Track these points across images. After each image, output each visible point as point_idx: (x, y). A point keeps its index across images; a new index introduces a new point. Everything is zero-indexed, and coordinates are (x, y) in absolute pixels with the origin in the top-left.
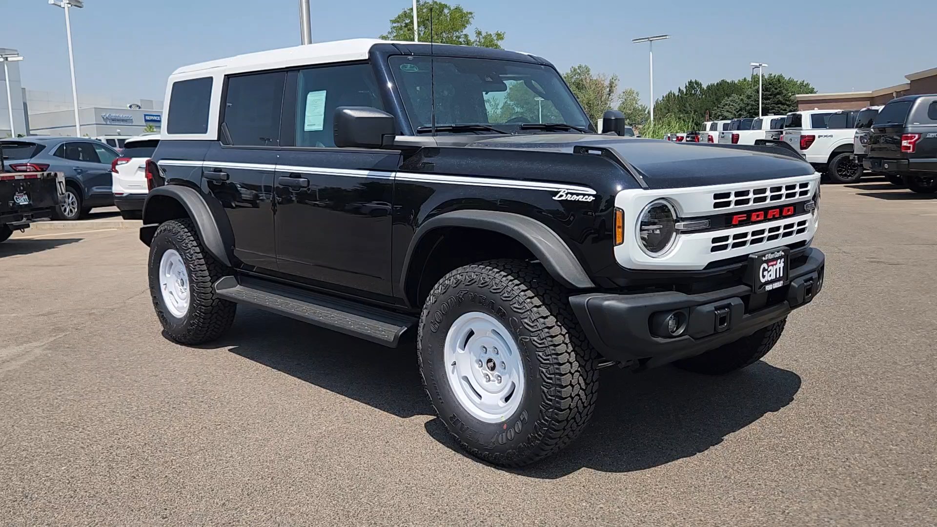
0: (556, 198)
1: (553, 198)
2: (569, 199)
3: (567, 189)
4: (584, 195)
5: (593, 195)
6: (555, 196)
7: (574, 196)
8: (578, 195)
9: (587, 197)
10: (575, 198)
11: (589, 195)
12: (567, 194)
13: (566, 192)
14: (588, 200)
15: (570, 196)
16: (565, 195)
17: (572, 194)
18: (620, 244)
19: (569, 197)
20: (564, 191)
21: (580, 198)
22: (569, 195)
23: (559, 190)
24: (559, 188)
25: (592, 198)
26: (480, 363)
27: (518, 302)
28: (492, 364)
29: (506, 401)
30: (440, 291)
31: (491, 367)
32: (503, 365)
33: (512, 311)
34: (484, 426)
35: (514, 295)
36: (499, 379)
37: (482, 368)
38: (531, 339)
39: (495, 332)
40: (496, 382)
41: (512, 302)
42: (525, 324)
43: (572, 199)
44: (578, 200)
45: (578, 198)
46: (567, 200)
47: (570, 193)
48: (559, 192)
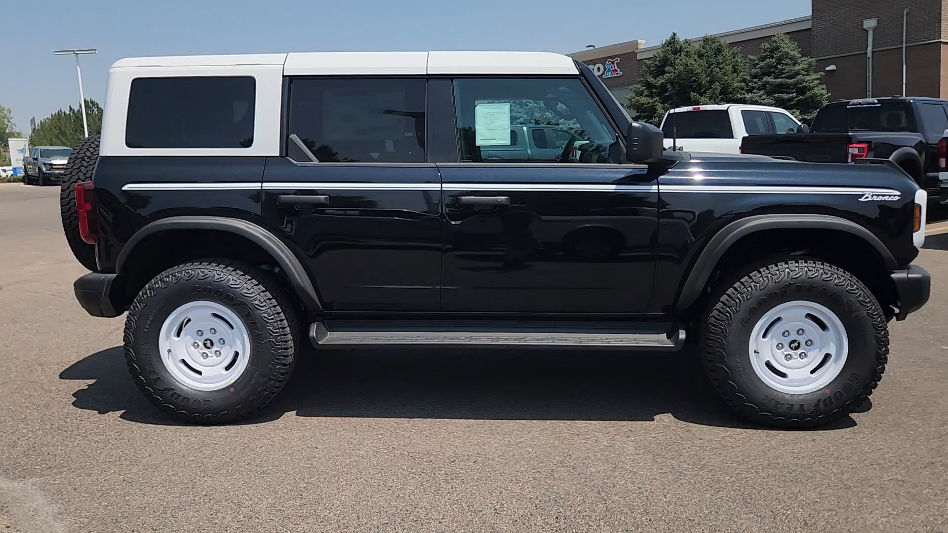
0: (862, 200)
1: (859, 200)
2: (875, 199)
3: (872, 192)
4: (890, 196)
5: (899, 196)
6: (861, 198)
7: (879, 197)
8: (883, 196)
9: (892, 197)
10: (880, 198)
11: (894, 196)
12: (872, 196)
13: (872, 194)
14: (894, 199)
15: (876, 197)
16: (871, 197)
17: (878, 196)
18: (916, 231)
19: (875, 198)
20: (870, 194)
21: (886, 198)
22: (874, 197)
23: (864, 193)
24: (863, 192)
25: (897, 198)
26: (780, 346)
27: (851, 285)
28: (796, 344)
29: (812, 372)
30: (754, 288)
31: (795, 347)
32: (809, 343)
33: (848, 293)
34: (802, 397)
35: (845, 280)
36: (803, 356)
37: (783, 350)
38: (868, 313)
39: (809, 316)
40: (799, 359)
41: (846, 286)
42: (862, 303)
43: (878, 199)
44: (884, 200)
45: (884, 198)
46: (873, 200)
47: (876, 195)
48: (864, 195)
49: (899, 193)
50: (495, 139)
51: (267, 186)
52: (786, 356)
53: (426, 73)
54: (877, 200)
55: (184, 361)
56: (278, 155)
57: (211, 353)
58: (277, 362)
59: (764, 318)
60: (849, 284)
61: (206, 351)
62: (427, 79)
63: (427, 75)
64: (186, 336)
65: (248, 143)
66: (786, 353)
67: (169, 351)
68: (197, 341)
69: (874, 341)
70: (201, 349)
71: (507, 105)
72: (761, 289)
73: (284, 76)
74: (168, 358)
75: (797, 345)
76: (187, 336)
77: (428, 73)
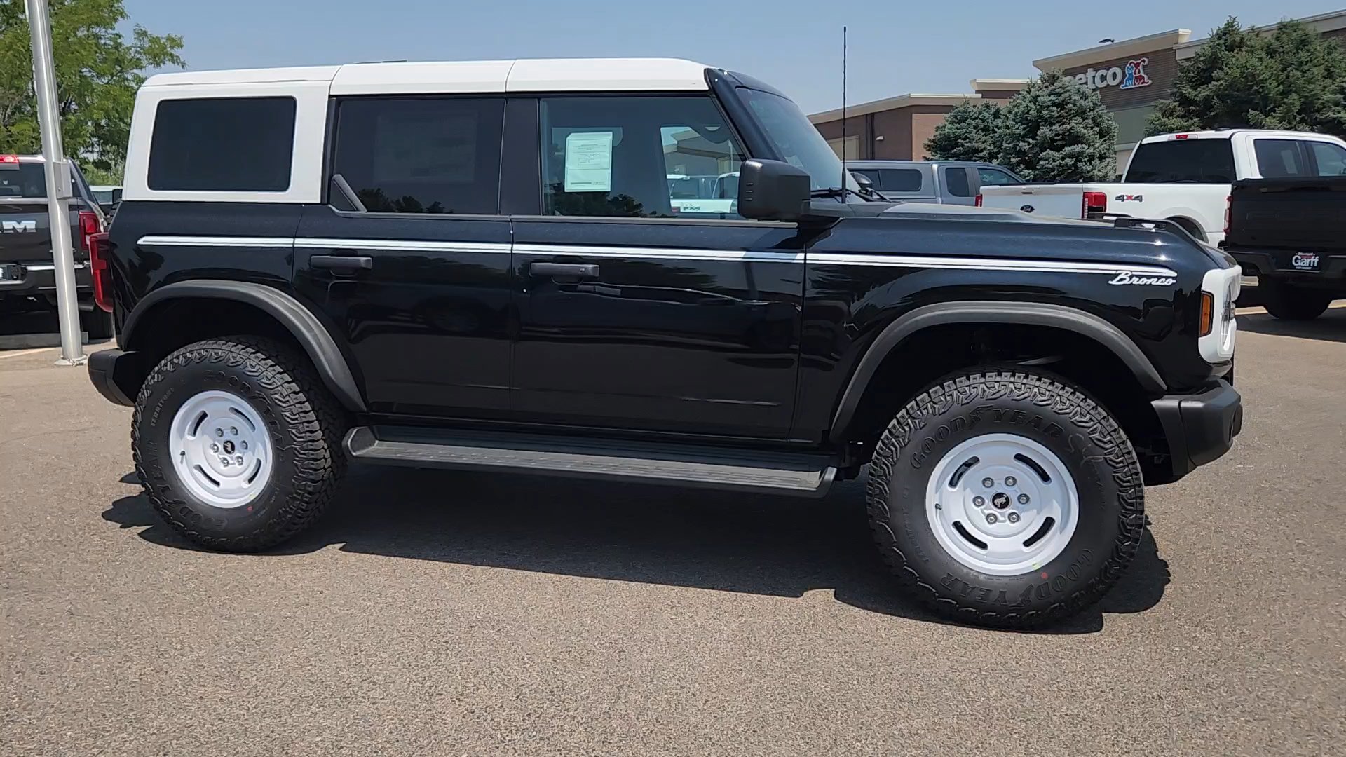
0: (1114, 282)
1: (1110, 282)
2: (1134, 283)
3: (1132, 271)
4: (1159, 278)
5: (1173, 278)
6: (1112, 280)
7: (1141, 280)
8: (1149, 277)
9: (1164, 279)
10: (1144, 281)
11: (1167, 278)
12: (1131, 277)
13: (1130, 274)
14: (1166, 283)
15: (1138, 279)
16: (1128, 279)
17: (1140, 277)
18: (1205, 335)
19: (1135, 281)
20: (1127, 274)
21: (1154, 281)
22: (1134, 278)
23: (1118, 272)
24: (1117, 271)
25: (1171, 281)
26: (979, 501)
27: (1081, 414)
28: (1003, 500)
29: (1028, 543)
30: (931, 411)
31: (1001, 504)
32: (1024, 499)
33: (1074, 426)
34: (1005, 580)
35: (1073, 406)
36: (1014, 518)
37: (982, 507)
38: (1105, 459)
39: (1019, 457)
40: (1008, 522)
41: (1072, 414)
42: (1095, 441)
43: (1140, 283)
44: (1150, 284)
45: (1149, 281)
46: (1132, 284)
47: (1137, 276)
48: (1118, 275)
49: (1175, 274)
50: (590, 183)
51: (301, 242)
52: (988, 516)
53: (504, 91)
54: (1138, 283)
55: (200, 468)
56: (319, 201)
57: (232, 458)
58: (301, 476)
59: (948, 457)
60: (1078, 413)
61: (226, 456)
62: (507, 99)
63: (506, 93)
64: (203, 435)
65: (284, 185)
66: (987, 512)
67: (183, 454)
68: (217, 443)
69: (1116, 503)
70: (221, 454)
71: (609, 135)
72: (941, 412)
73: (330, 96)
74: (182, 462)
75: (1005, 501)
76: (205, 436)
77: (508, 90)
